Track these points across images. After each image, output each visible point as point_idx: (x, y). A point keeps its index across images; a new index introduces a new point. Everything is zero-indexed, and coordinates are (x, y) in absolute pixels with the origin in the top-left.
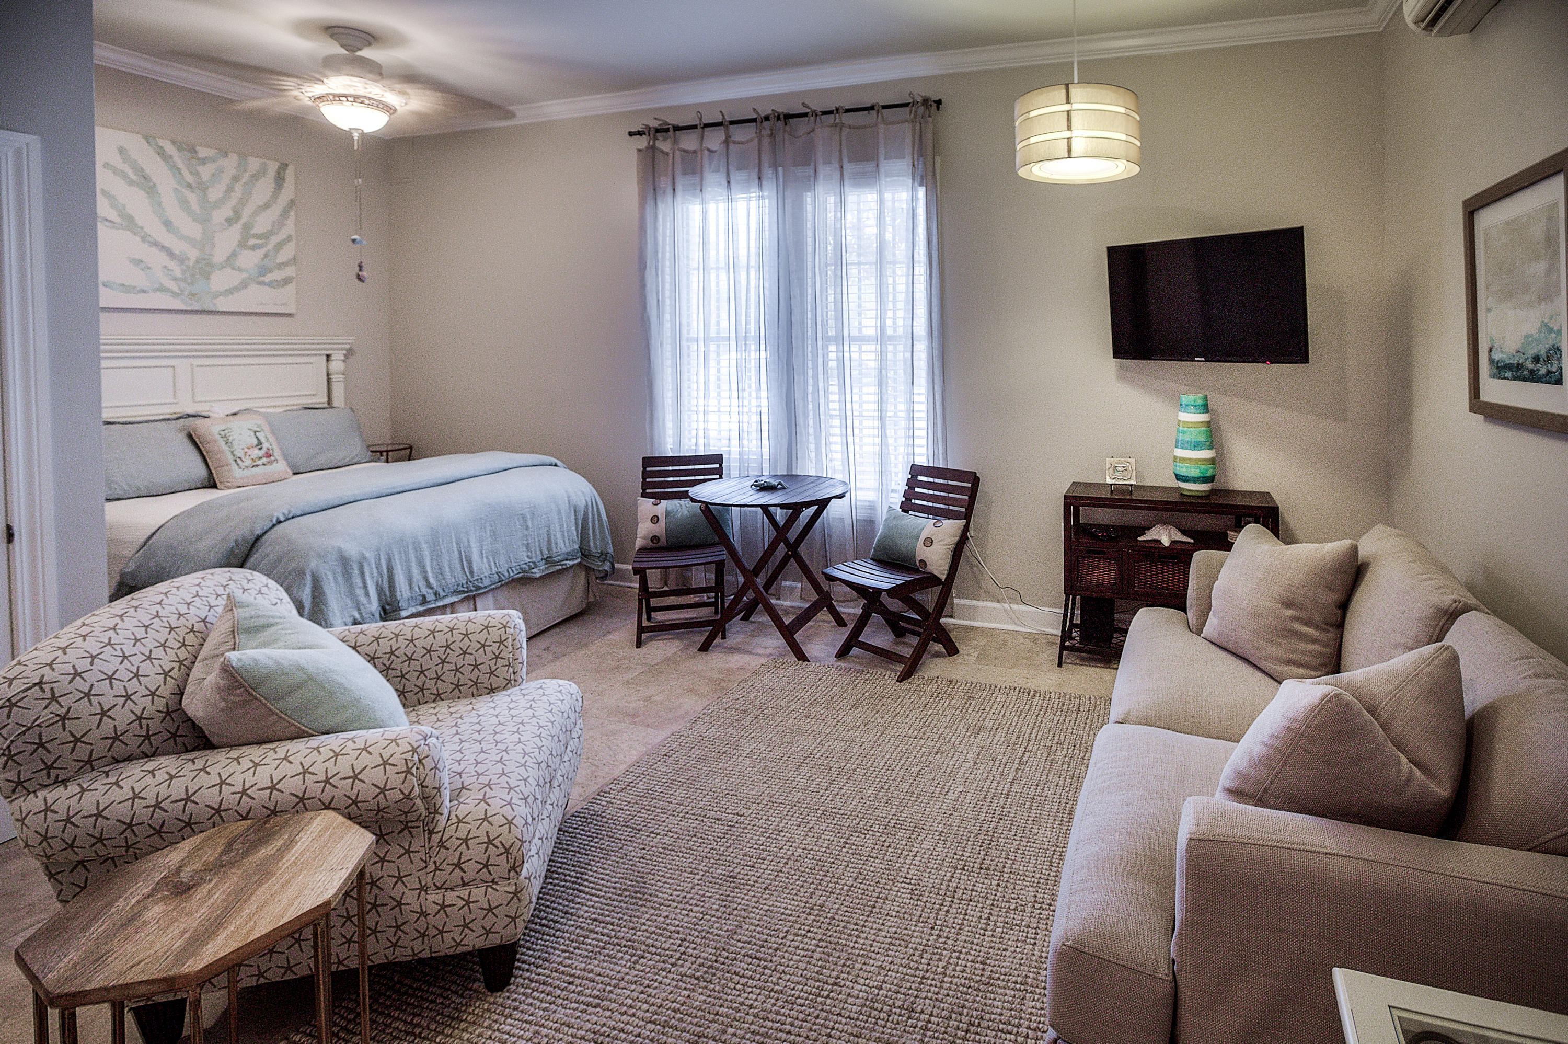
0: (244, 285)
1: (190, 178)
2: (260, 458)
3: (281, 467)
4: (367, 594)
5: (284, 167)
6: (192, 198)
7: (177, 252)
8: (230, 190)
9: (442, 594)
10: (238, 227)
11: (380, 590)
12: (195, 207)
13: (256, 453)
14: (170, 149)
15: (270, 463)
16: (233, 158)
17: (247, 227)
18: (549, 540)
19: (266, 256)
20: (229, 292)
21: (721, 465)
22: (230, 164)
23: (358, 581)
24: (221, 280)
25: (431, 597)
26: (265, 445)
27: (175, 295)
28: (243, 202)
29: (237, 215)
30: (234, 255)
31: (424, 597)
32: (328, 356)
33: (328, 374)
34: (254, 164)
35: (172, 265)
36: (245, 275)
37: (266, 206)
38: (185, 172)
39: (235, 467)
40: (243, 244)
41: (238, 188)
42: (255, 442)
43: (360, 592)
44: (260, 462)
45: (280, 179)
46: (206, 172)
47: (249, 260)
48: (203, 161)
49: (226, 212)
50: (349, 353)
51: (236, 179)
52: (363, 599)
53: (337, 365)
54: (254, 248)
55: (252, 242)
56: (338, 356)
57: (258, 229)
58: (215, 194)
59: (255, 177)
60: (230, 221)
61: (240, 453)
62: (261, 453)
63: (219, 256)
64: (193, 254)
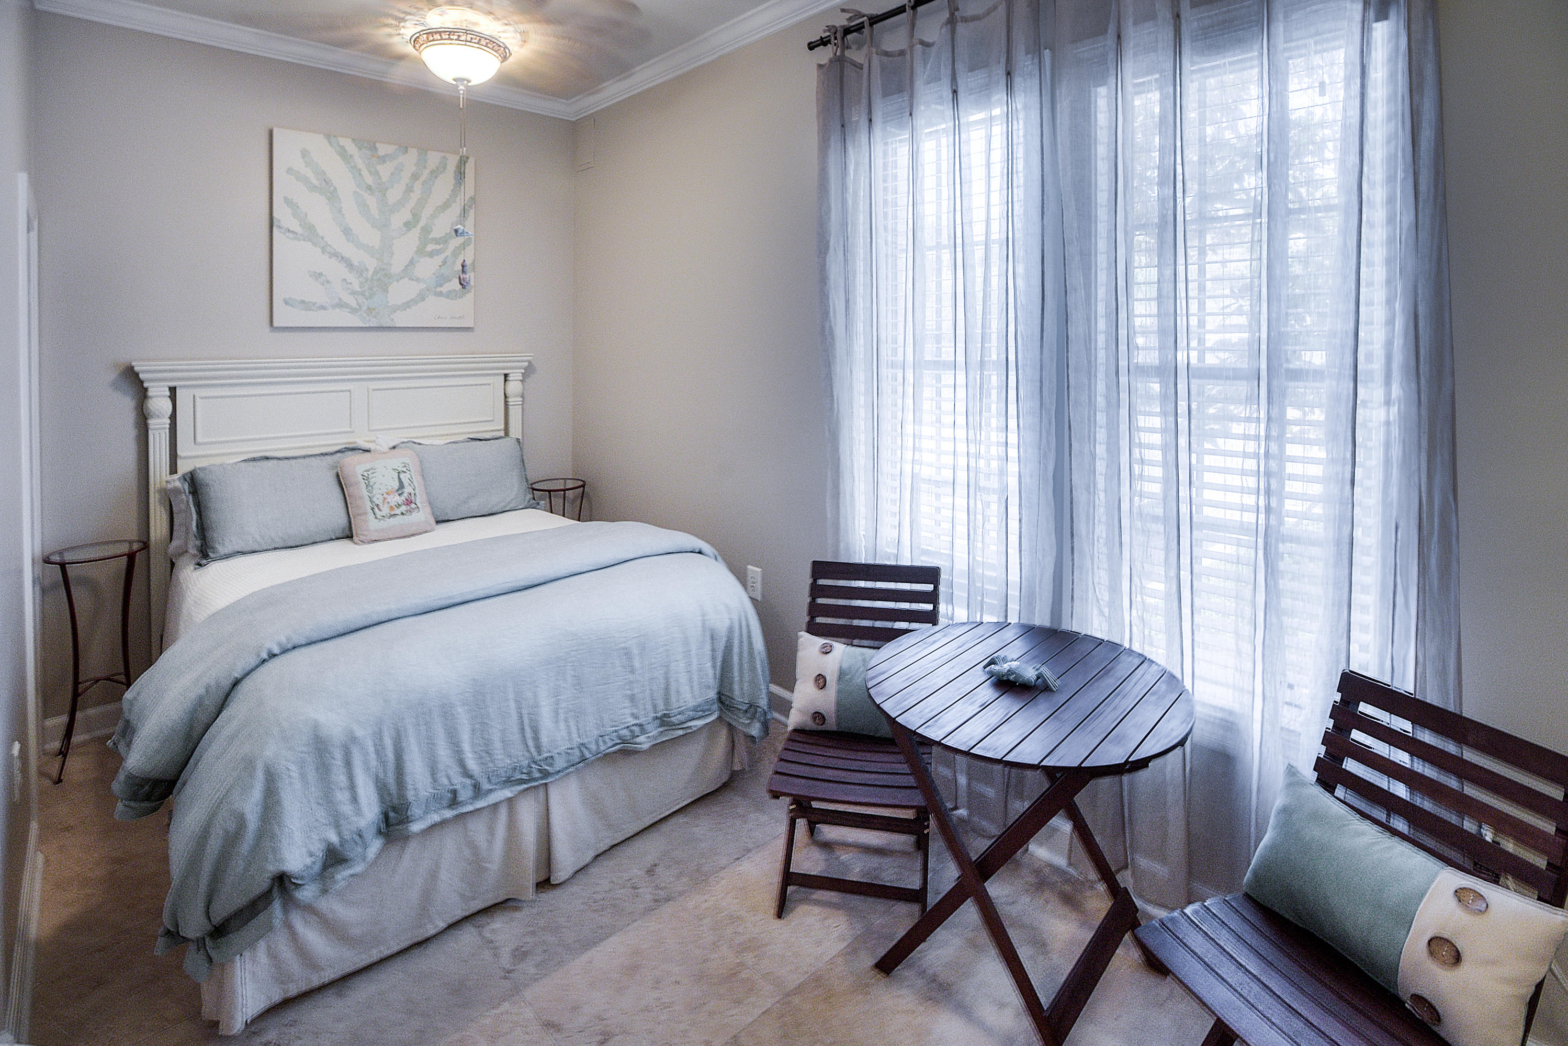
0: (421, 297)
1: (369, 180)
2: (399, 506)
3: (422, 515)
4: (355, 799)
5: (463, 161)
6: (372, 202)
7: (356, 263)
8: (409, 189)
9: (486, 786)
10: (416, 232)
11: (381, 788)
12: (374, 211)
13: (396, 499)
14: (351, 148)
15: (410, 511)
16: (413, 153)
17: (426, 230)
18: (667, 689)
19: (444, 262)
20: (407, 305)
21: (936, 588)
22: (410, 160)
23: (341, 778)
24: (401, 291)
25: (465, 794)
26: (407, 489)
27: (354, 311)
28: (422, 203)
29: (416, 216)
30: (412, 262)
31: (454, 792)
32: (506, 375)
33: (506, 397)
34: (434, 158)
35: (352, 278)
36: (422, 286)
37: (446, 206)
38: (365, 173)
39: (371, 516)
40: (421, 251)
41: (418, 186)
42: (396, 485)
43: (342, 796)
44: (398, 511)
45: (460, 174)
46: (385, 170)
47: (427, 268)
48: (383, 159)
49: (405, 215)
50: (529, 371)
51: (415, 177)
52: (347, 809)
53: (514, 387)
54: (432, 254)
55: (430, 247)
56: (516, 376)
57: (437, 233)
58: (394, 195)
59: (435, 174)
60: (408, 225)
61: (378, 500)
62: (400, 499)
63: (398, 264)
64: (371, 264)
